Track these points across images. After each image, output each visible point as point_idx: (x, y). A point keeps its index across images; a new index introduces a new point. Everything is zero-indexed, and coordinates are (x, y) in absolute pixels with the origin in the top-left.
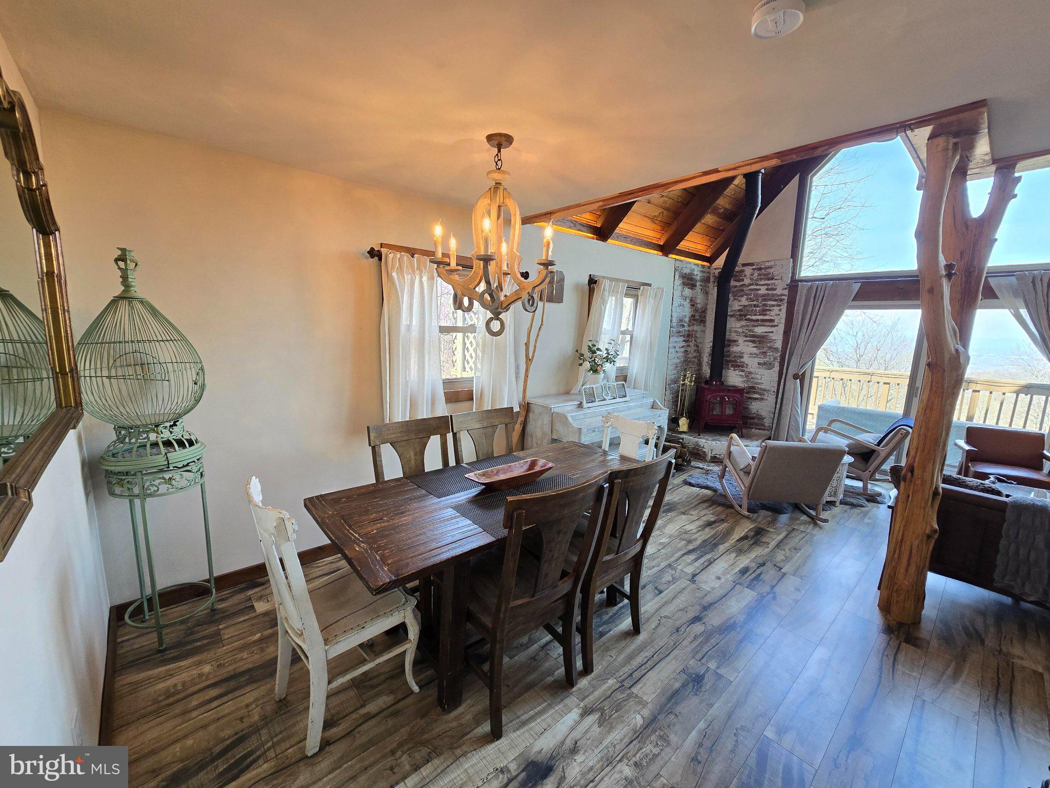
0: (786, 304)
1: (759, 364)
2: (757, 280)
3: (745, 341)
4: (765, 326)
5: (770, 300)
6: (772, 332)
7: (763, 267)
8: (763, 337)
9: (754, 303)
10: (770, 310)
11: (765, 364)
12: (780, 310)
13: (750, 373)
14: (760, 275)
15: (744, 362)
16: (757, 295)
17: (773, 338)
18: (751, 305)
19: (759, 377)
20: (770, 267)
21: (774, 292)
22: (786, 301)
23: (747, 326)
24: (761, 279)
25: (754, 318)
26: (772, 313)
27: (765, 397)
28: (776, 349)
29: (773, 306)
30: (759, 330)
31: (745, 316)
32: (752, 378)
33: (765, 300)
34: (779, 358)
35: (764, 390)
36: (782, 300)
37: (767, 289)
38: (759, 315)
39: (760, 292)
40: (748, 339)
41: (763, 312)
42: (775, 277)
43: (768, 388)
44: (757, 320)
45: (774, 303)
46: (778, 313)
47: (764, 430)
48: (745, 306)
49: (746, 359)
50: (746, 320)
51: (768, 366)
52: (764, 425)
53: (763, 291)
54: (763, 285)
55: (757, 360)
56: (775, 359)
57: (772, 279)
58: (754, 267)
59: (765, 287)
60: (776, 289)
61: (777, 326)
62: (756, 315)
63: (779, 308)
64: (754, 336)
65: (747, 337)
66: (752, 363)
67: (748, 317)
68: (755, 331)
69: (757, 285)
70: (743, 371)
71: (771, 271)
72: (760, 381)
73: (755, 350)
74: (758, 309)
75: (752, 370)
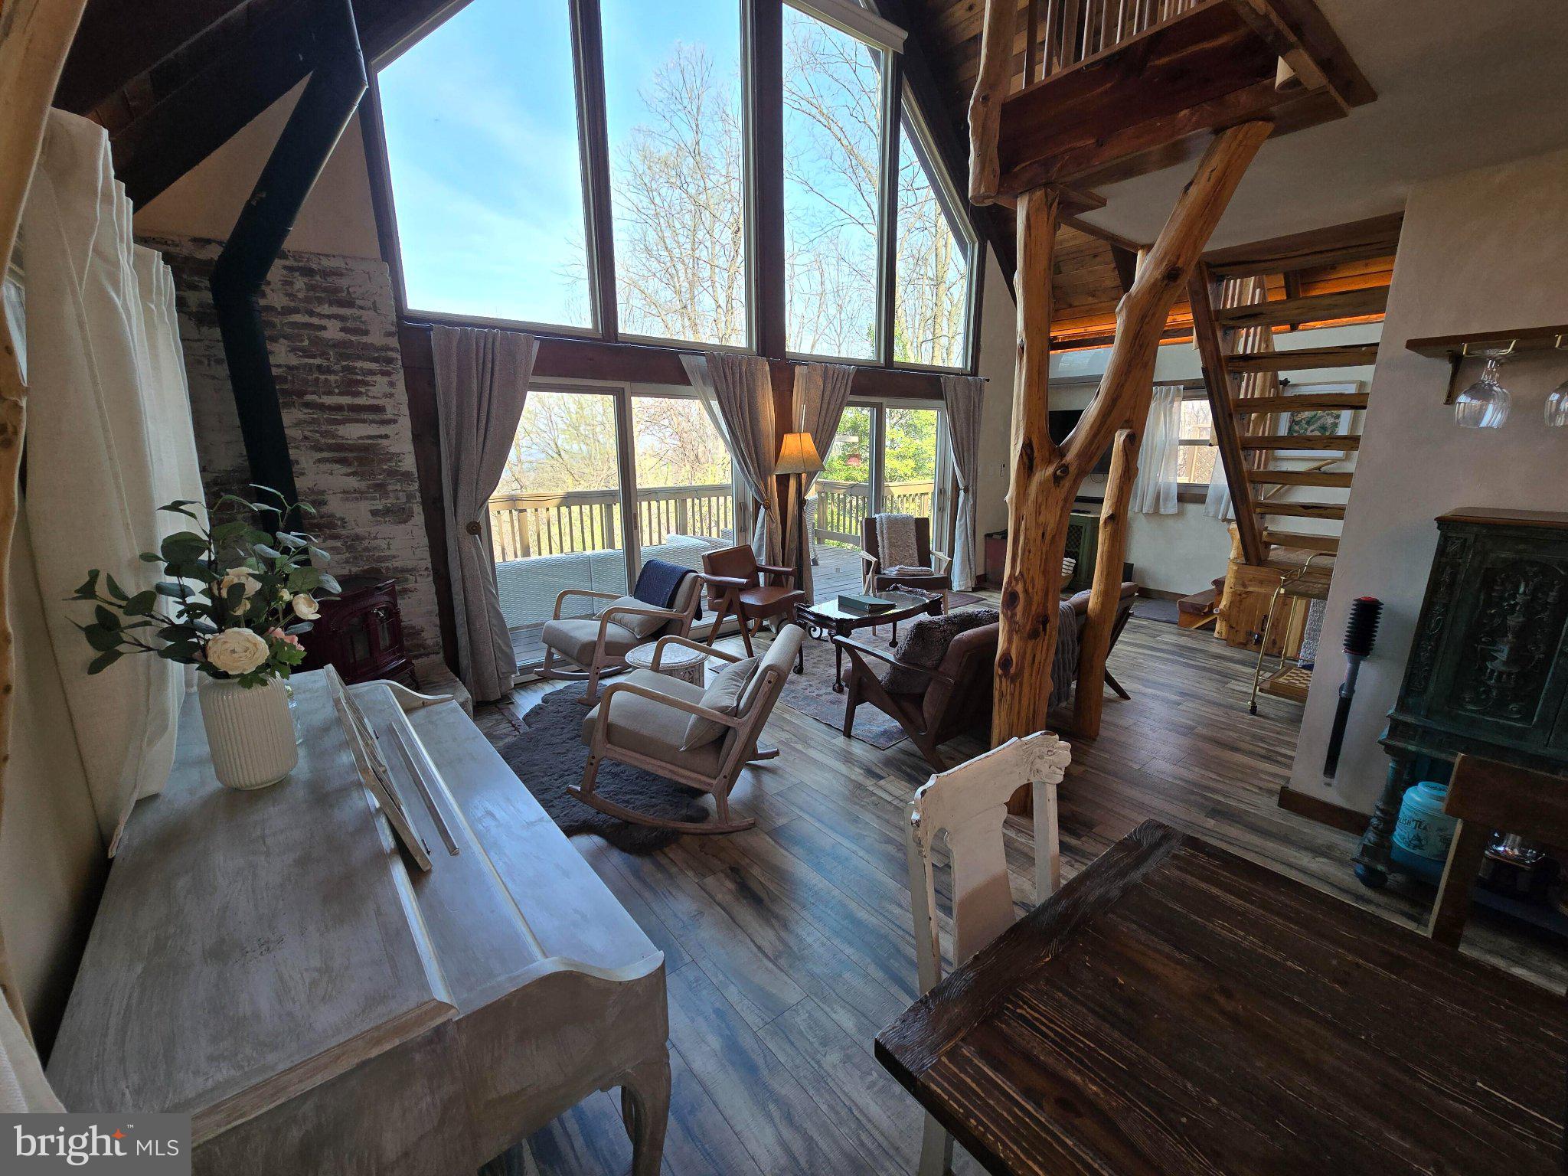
0: (402, 371)
1: (374, 513)
2: (307, 300)
3: (319, 461)
4: (364, 421)
5: (360, 358)
6: (386, 437)
7: (314, 266)
8: (366, 448)
9: (317, 361)
10: (365, 383)
11: (387, 511)
12: (392, 384)
13: (358, 538)
14: (312, 288)
15: (332, 516)
16: (316, 341)
17: (392, 450)
18: (309, 368)
19: (383, 544)
20: (337, 273)
21: (364, 339)
22: (400, 363)
23: (313, 421)
24: (320, 301)
25: (328, 400)
26: (374, 391)
27: (410, 585)
28: (407, 475)
29: (372, 373)
30: (354, 432)
31: (301, 394)
32: (366, 549)
33: (348, 357)
34: (418, 495)
35: (403, 570)
36: (390, 361)
37: (342, 330)
38: (341, 394)
39: (324, 334)
40: (325, 455)
41: (351, 386)
42: (358, 302)
43: (410, 564)
44: (339, 408)
45: (374, 366)
46: (388, 390)
47: (427, 655)
48: (290, 368)
49: (335, 506)
50: (307, 405)
51: (401, 515)
52: (423, 646)
53: (333, 332)
54: (329, 317)
55: (365, 507)
56: (410, 497)
57: (350, 304)
58: (287, 263)
59: (338, 324)
60: (366, 333)
61: (395, 421)
62: (330, 393)
63: (386, 379)
64: (340, 448)
65: (321, 450)
66: (357, 515)
67: (309, 398)
68: (340, 433)
69: (311, 313)
70: (336, 537)
71: (343, 283)
72: (387, 553)
73: (353, 482)
74: (332, 378)
75: (359, 531)
